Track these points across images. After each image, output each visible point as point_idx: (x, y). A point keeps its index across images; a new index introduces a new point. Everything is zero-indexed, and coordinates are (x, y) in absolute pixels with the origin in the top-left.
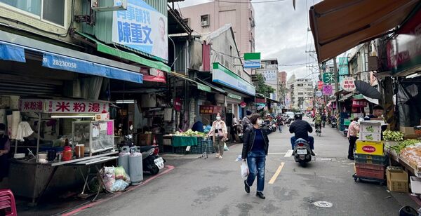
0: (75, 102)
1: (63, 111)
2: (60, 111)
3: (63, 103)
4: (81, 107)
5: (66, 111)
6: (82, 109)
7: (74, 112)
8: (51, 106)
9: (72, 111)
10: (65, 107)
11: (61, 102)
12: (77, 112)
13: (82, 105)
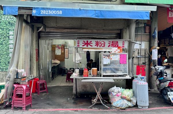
0: (96, 40)
1: (87, 46)
2: (85, 46)
3: (87, 41)
4: (102, 44)
5: (89, 46)
6: (103, 45)
7: (96, 47)
8: (78, 43)
9: (94, 47)
10: (89, 44)
11: (86, 41)
12: (99, 47)
13: (103, 43)
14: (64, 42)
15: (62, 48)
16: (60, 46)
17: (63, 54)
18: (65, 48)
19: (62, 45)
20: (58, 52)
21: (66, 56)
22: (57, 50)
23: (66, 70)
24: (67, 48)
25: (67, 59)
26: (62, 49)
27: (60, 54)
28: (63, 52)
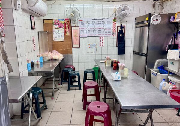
14: (71, 12)
15: (67, 26)
16: (61, 21)
17: (69, 38)
18: (73, 25)
19: (66, 19)
20: (59, 35)
21: (76, 44)
22: (57, 30)
23: (77, 76)
24: (75, 26)
25: (77, 49)
26: (65, 27)
27: (62, 38)
28: (68, 34)
